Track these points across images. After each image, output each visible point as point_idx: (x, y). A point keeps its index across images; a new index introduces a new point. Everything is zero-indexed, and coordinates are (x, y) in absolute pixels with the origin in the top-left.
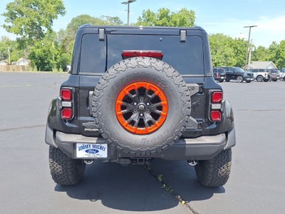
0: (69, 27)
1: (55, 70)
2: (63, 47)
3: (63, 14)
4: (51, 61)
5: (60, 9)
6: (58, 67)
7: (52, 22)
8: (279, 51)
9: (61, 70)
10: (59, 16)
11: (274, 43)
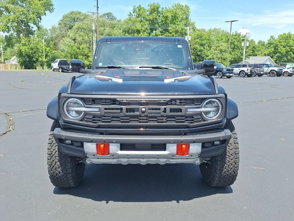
0: (59, 24)
2: (55, 44)
3: (51, 11)
5: (48, 6)
7: (41, 19)
8: (277, 46)
10: (47, 12)
11: (272, 37)
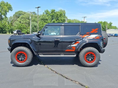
0: (14, 16)
1: (8, 33)
2: (12, 24)
3: (11, 10)
4: (6, 30)
5: (10, 8)
6: (9, 32)
7: (7, 13)
9: (11, 33)
10: (10, 11)
